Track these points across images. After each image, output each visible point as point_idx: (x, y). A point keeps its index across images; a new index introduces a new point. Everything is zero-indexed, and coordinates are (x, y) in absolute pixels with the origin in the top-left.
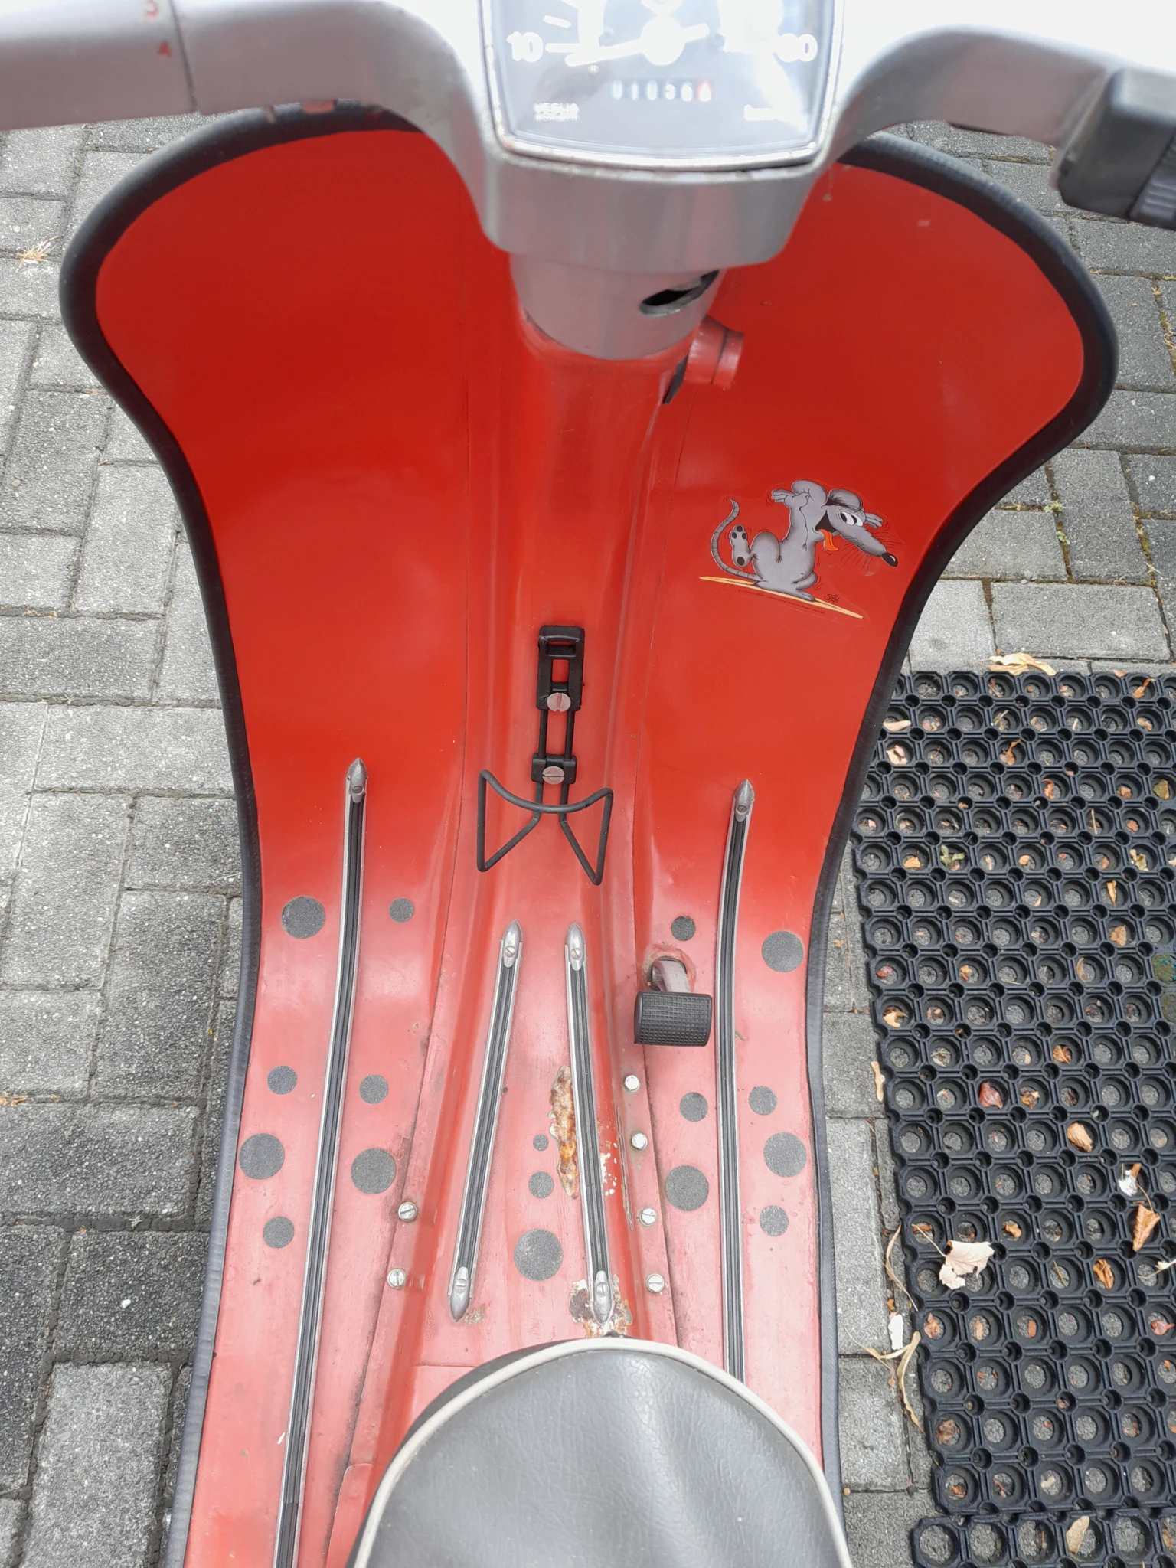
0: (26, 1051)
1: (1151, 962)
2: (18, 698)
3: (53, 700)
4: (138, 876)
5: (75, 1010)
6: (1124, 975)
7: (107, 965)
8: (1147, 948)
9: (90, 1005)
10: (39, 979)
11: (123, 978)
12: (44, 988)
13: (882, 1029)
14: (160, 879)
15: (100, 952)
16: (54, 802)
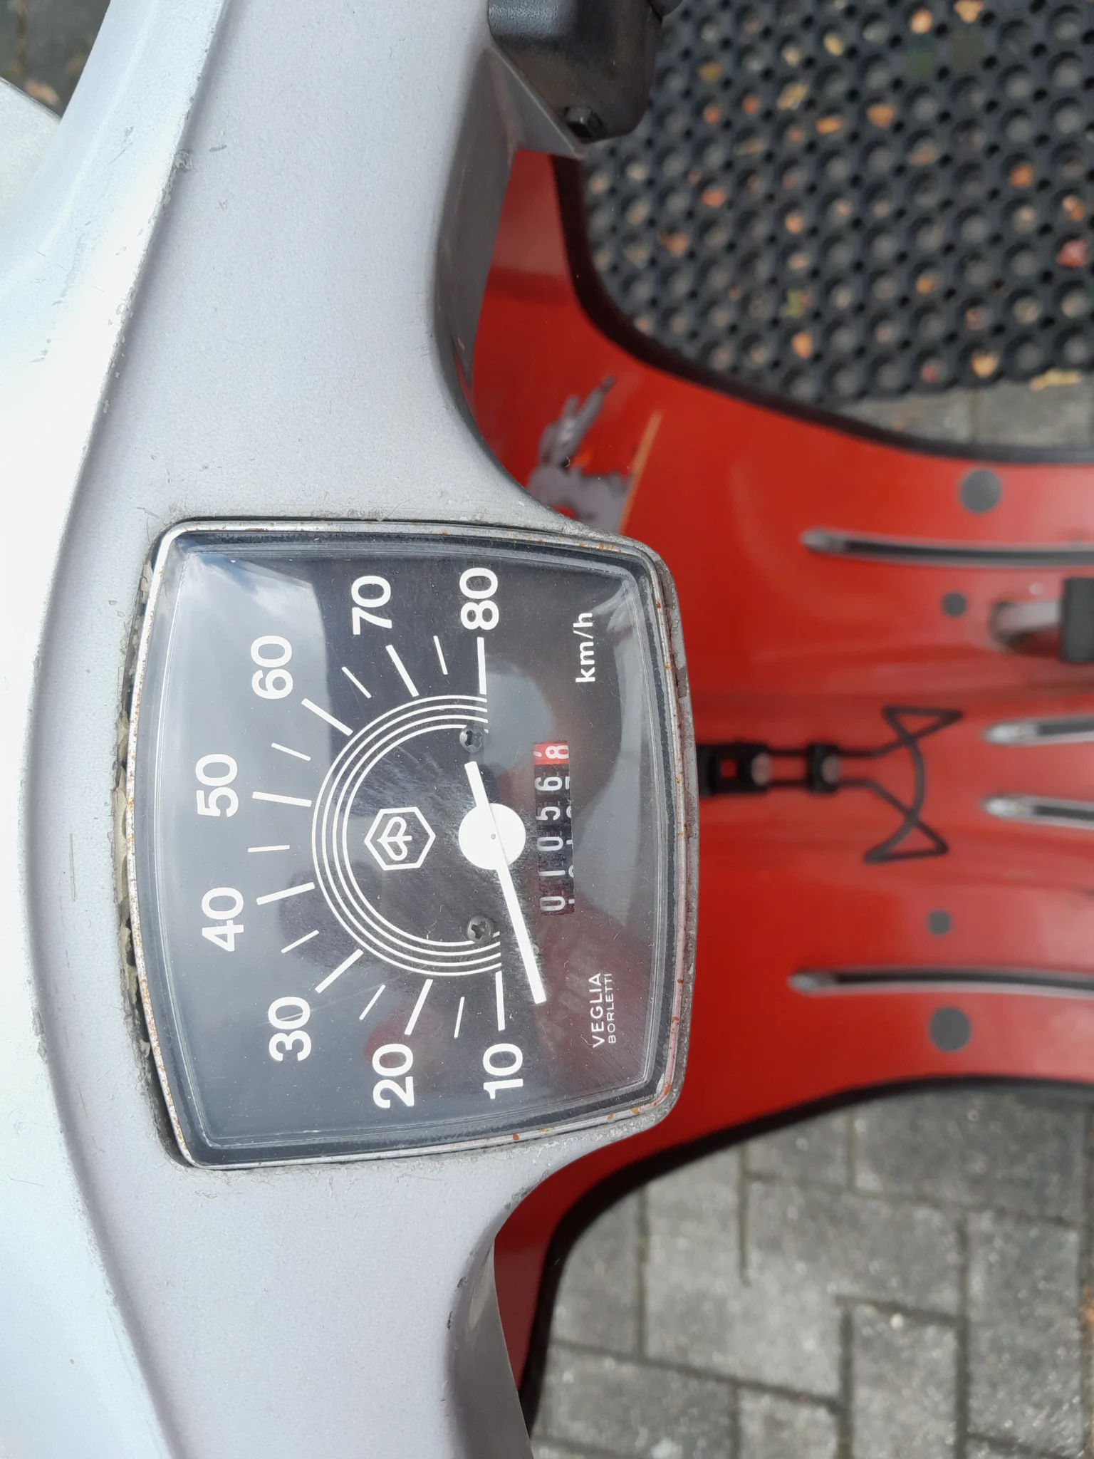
0: (1035, 1291)
1: (912, 79)
2: (641, 1293)
3: (642, 1255)
4: (835, 1173)
5: (988, 1239)
6: (926, 109)
7: (936, 1204)
8: (897, 84)
9: (983, 1223)
10: (954, 1276)
11: (951, 1191)
12: (963, 1271)
13: (998, 376)
14: (839, 1152)
15: (921, 1213)
16: (755, 1256)
